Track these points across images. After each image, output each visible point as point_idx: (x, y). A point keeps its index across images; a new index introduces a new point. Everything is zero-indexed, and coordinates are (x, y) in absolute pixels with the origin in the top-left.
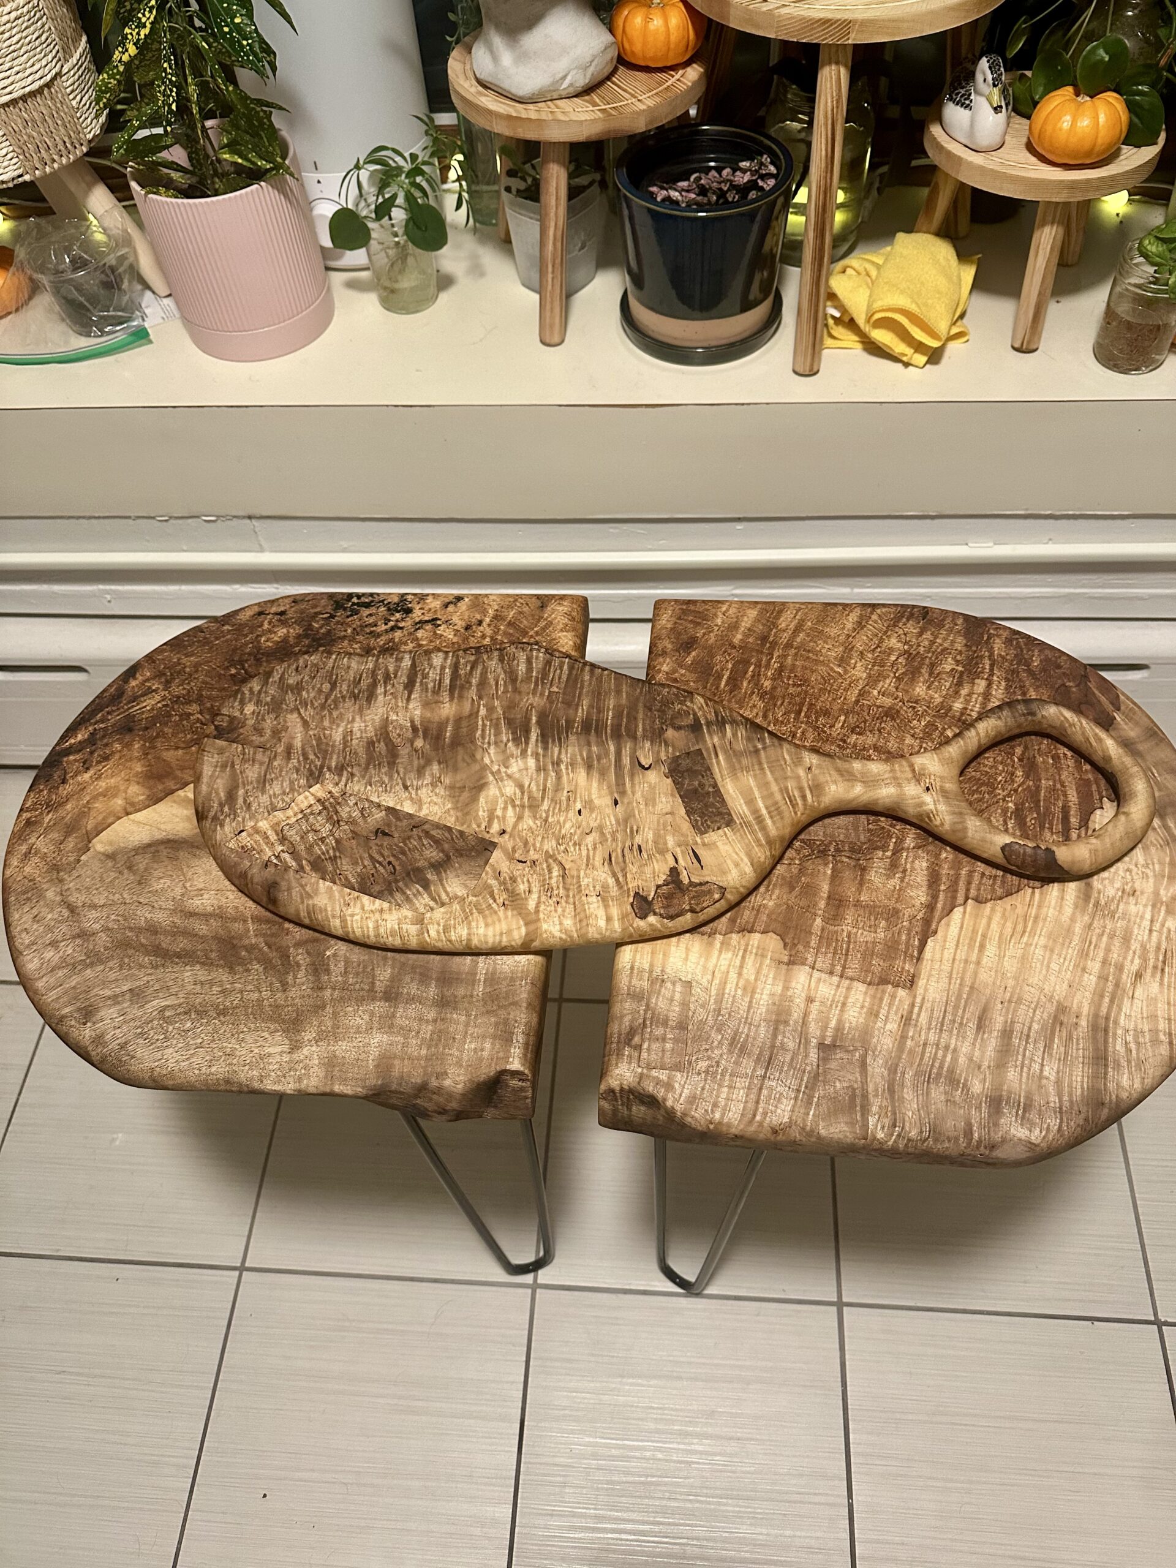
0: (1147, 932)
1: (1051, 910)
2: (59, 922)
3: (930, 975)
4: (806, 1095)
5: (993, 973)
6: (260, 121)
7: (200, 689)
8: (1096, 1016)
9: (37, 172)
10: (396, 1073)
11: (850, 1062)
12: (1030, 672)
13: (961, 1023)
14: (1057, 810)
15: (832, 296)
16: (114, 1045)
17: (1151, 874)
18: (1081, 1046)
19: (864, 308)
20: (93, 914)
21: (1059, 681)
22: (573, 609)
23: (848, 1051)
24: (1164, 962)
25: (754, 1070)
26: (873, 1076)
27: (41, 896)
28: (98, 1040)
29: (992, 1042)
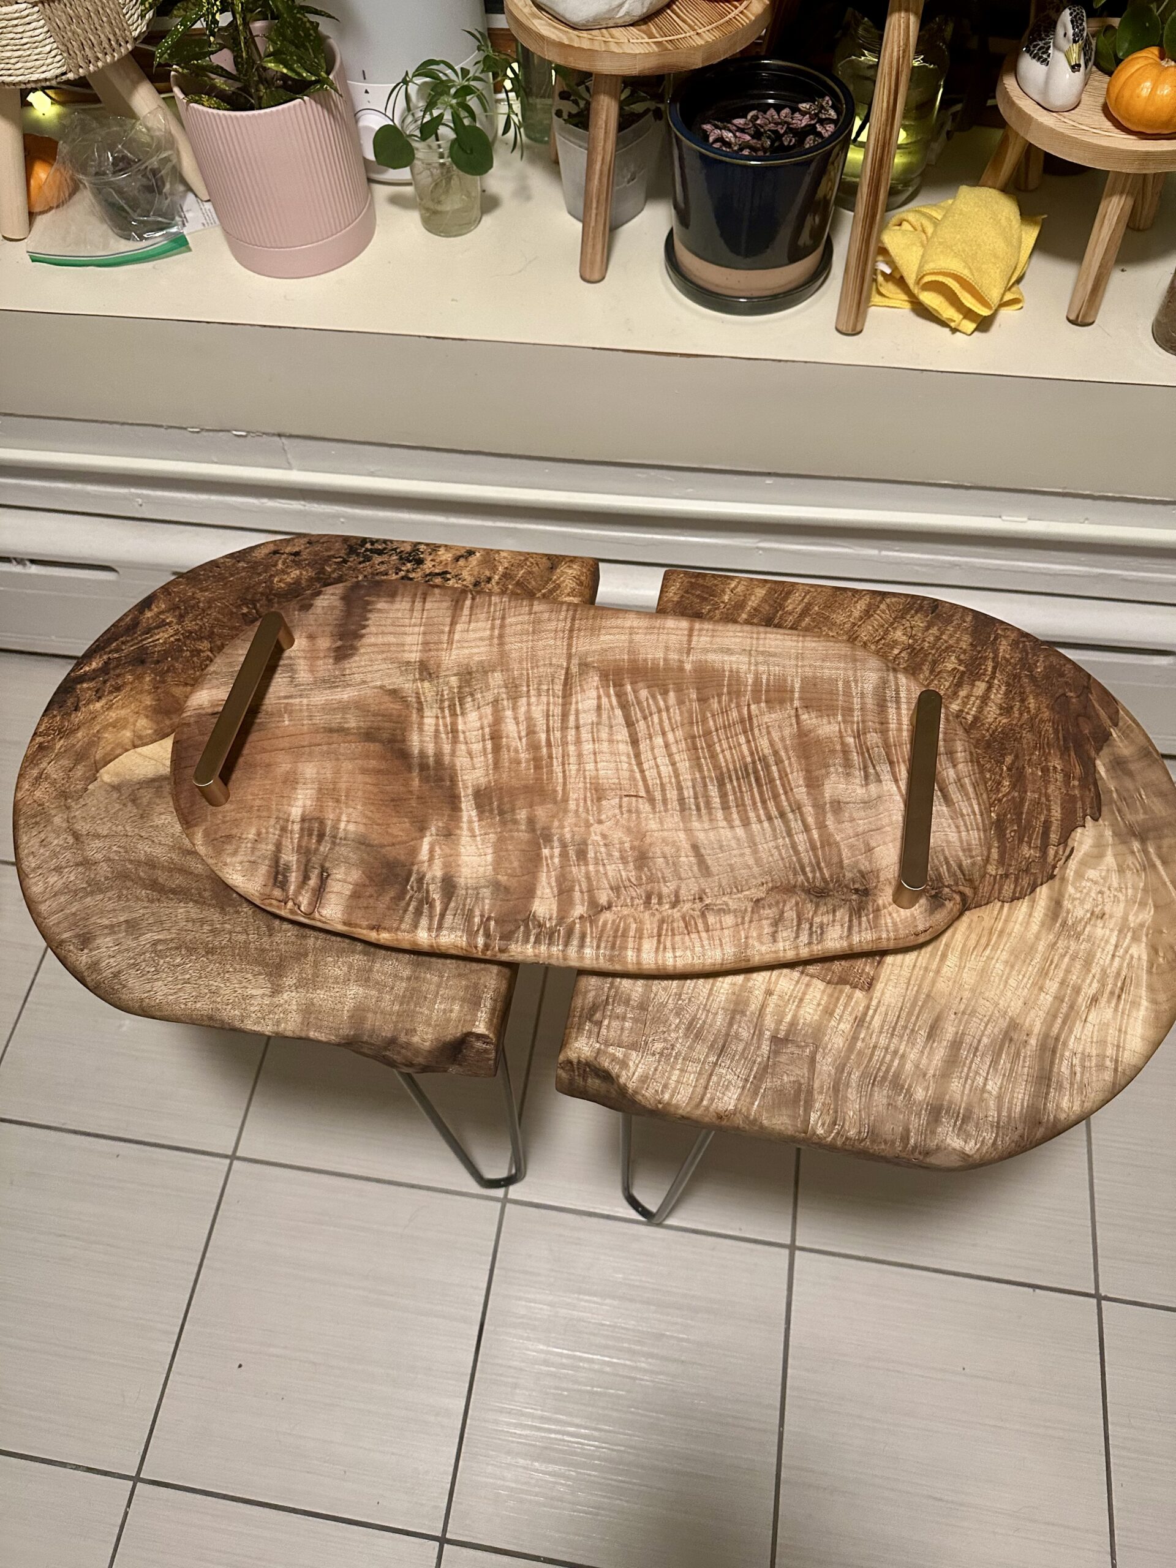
0: (1110, 956)
1: (1018, 926)
2: (65, 848)
3: (889, 980)
4: (753, 1086)
5: (950, 983)
6: (306, 31)
7: (212, 627)
8: (1046, 1036)
9: (81, 70)
10: (368, 1025)
11: (800, 1057)
12: (1033, 678)
13: (913, 1030)
14: (1038, 824)
15: (883, 251)
16: (108, 973)
17: (1122, 897)
18: (1027, 1064)
19: (915, 268)
20: (97, 844)
21: (1061, 691)
22: (582, 573)
23: (798, 1046)
24: (1122, 989)
25: (707, 1056)
26: (820, 1073)
27: (49, 821)
28: (94, 966)
29: (940, 1052)
